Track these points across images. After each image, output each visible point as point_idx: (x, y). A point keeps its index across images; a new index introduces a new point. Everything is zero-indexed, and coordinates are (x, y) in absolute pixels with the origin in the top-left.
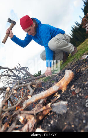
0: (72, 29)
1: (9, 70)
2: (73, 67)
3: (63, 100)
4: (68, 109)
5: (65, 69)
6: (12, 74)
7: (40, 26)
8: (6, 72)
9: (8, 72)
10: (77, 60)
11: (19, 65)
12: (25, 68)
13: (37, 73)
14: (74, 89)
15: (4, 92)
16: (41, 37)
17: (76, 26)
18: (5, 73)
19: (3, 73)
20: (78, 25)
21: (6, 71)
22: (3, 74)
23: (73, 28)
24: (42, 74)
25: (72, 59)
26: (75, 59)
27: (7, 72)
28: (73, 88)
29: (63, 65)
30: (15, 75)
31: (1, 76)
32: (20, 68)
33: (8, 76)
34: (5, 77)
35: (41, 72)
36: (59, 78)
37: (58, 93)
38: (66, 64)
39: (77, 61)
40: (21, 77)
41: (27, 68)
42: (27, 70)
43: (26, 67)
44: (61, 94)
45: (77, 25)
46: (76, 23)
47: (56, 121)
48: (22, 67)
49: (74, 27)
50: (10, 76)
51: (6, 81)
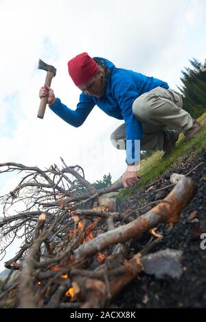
0: (184, 76)
1: (39, 172)
2: (190, 166)
3: (170, 248)
4: (185, 269)
5: (171, 173)
6: (46, 183)
7: (114, 73)
8: (32, 176)
9: (36, 176)
10: (200, 150)
11: (62, 160)
12: (76, 169)
13: (102, 179)
14: (197, 220)
15: (27, 223)
16: (117, 98)
17: (193, 68)
18: (30, 179)
19: (25, 178)
20: (198, 68)
21: (33, 174)
22: (25, 181)
23: (184, 73)
24: (113, 181)
25: (188, 146)
26: (194, 148)
27: (34, 178)
28: (194, 218)
29: (165, 162)
30: (52, 185)
31: (22, 187)
32: (65, 167)
33: (35, 187)
34: (30, 187)
35: (109, 177)
36: (156, 193)
37: (155, 229)
38: (171, 159)
39: (198, 154)
40: (67, 189)
41: (80, 167)
42: (80, 172)
43: (77, 166)
44: (163, 232)
45: (195, 66)
46: (193, 63)
47: (157, 297)
48: (68, 166)
49: (188, 73)
50: (40, 186)
51: (31, 197)
